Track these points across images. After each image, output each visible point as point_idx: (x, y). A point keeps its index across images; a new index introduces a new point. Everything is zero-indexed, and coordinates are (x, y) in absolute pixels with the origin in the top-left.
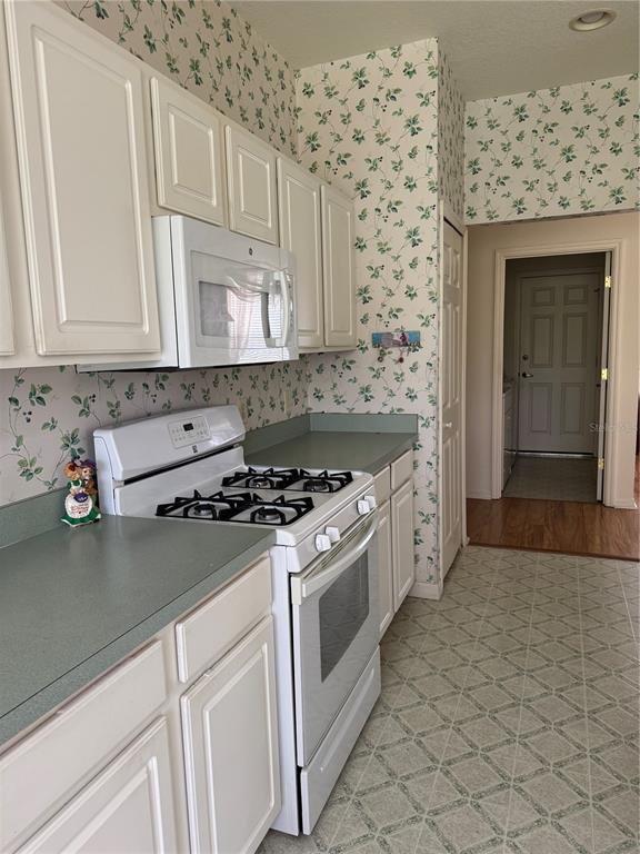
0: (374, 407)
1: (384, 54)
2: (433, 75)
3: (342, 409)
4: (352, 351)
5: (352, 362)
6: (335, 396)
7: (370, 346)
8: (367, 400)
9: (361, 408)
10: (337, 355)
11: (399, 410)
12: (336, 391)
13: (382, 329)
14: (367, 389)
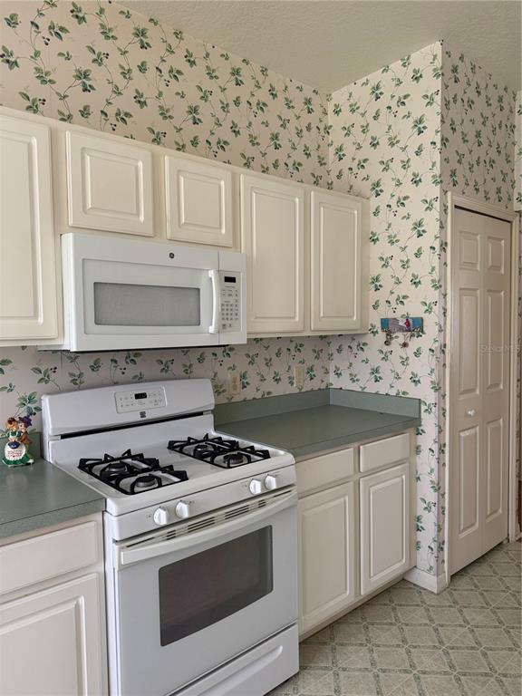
0: (382, 388)
1: (396, 66)
2: (437, 76)
3: (356, 387)
4: (365, 334)
5: (365, 344)
6: (351, 374)
7: (380, 330)
8: (376, 381)
9: (372, 388)
10: (353, 337)
11: (404, 393)
12: (352, 371)
13: (390, 315)
14: (377, 371)
